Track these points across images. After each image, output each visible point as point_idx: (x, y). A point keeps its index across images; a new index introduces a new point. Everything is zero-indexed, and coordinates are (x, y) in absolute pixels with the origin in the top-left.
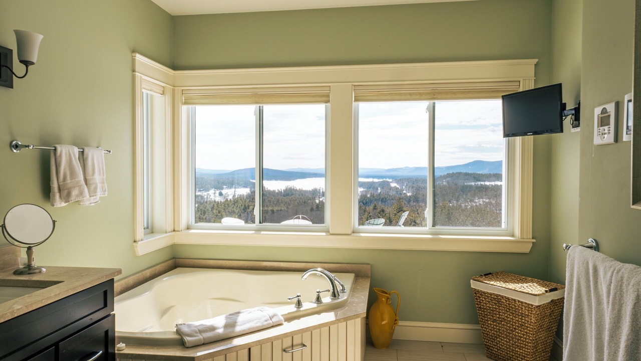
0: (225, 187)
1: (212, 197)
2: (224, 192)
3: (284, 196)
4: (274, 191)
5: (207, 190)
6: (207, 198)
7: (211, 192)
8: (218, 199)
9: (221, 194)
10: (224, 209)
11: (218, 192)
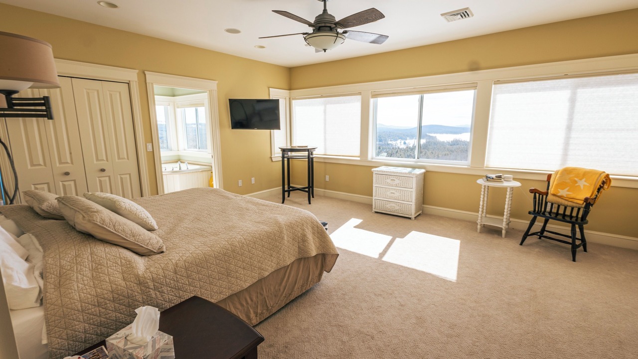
0: (408, 138)
1: (399, 145)
2: (407, 142)
3: (451, 145)
4: (443, 142)
5: (396, 140)
6: (395, 145)
7: (399, 141)
8: (403, 146)
9: (405, 143)
10: (404, 153)
11: (403, 142)
